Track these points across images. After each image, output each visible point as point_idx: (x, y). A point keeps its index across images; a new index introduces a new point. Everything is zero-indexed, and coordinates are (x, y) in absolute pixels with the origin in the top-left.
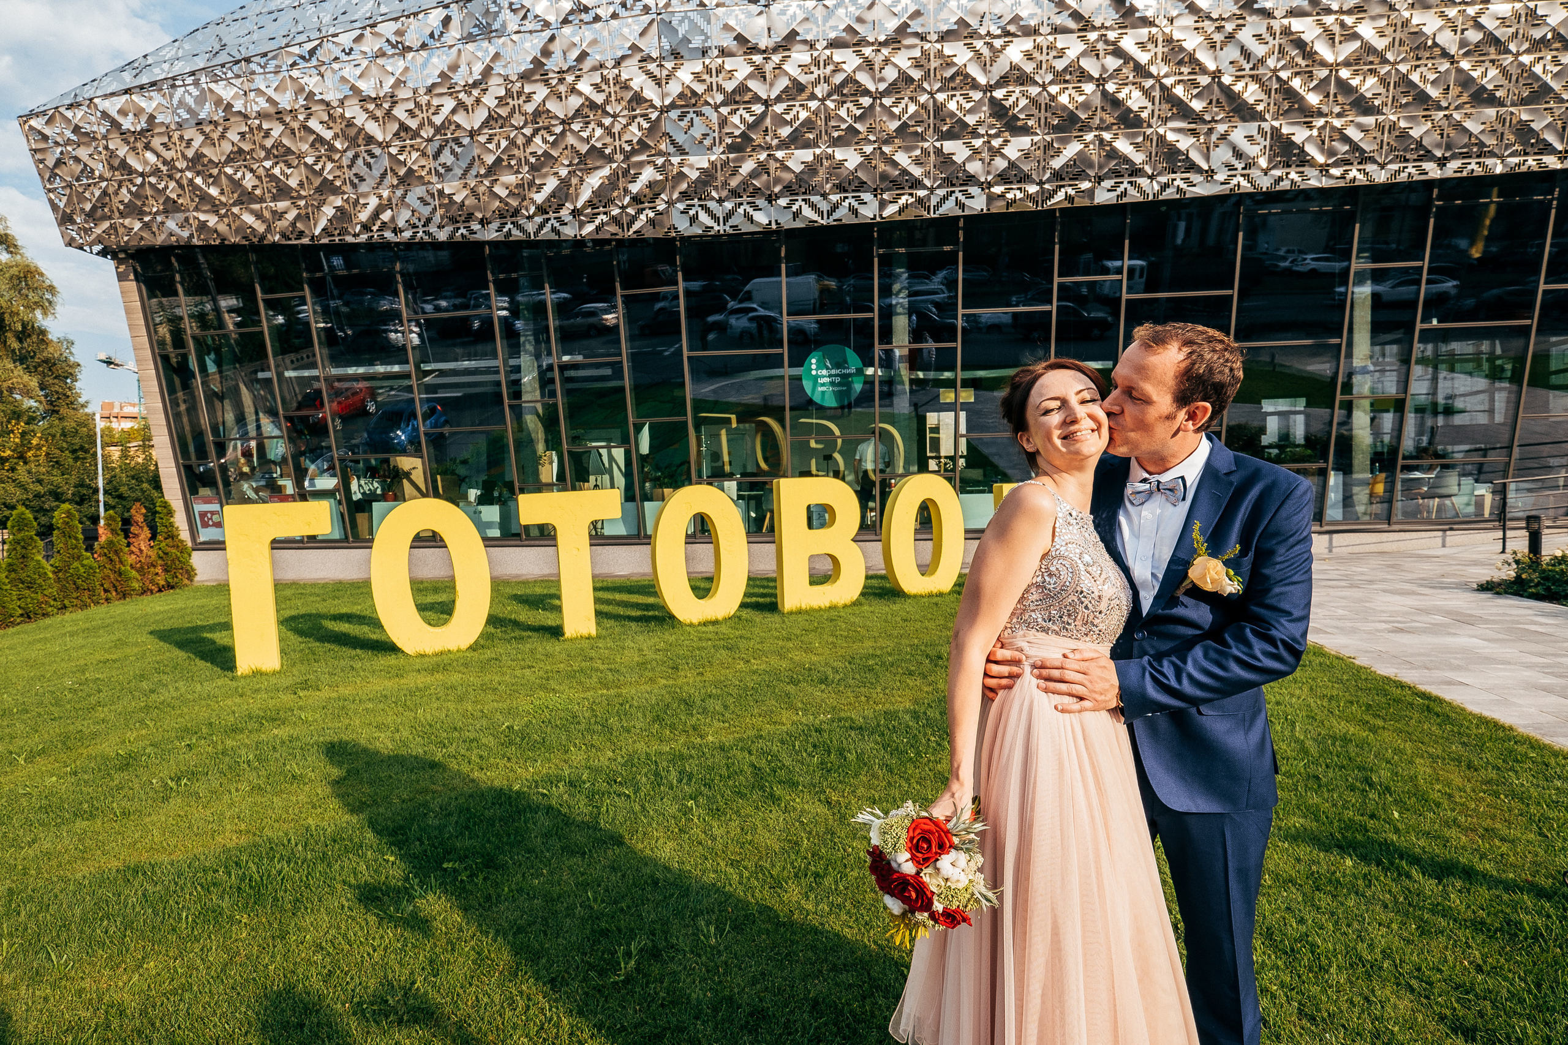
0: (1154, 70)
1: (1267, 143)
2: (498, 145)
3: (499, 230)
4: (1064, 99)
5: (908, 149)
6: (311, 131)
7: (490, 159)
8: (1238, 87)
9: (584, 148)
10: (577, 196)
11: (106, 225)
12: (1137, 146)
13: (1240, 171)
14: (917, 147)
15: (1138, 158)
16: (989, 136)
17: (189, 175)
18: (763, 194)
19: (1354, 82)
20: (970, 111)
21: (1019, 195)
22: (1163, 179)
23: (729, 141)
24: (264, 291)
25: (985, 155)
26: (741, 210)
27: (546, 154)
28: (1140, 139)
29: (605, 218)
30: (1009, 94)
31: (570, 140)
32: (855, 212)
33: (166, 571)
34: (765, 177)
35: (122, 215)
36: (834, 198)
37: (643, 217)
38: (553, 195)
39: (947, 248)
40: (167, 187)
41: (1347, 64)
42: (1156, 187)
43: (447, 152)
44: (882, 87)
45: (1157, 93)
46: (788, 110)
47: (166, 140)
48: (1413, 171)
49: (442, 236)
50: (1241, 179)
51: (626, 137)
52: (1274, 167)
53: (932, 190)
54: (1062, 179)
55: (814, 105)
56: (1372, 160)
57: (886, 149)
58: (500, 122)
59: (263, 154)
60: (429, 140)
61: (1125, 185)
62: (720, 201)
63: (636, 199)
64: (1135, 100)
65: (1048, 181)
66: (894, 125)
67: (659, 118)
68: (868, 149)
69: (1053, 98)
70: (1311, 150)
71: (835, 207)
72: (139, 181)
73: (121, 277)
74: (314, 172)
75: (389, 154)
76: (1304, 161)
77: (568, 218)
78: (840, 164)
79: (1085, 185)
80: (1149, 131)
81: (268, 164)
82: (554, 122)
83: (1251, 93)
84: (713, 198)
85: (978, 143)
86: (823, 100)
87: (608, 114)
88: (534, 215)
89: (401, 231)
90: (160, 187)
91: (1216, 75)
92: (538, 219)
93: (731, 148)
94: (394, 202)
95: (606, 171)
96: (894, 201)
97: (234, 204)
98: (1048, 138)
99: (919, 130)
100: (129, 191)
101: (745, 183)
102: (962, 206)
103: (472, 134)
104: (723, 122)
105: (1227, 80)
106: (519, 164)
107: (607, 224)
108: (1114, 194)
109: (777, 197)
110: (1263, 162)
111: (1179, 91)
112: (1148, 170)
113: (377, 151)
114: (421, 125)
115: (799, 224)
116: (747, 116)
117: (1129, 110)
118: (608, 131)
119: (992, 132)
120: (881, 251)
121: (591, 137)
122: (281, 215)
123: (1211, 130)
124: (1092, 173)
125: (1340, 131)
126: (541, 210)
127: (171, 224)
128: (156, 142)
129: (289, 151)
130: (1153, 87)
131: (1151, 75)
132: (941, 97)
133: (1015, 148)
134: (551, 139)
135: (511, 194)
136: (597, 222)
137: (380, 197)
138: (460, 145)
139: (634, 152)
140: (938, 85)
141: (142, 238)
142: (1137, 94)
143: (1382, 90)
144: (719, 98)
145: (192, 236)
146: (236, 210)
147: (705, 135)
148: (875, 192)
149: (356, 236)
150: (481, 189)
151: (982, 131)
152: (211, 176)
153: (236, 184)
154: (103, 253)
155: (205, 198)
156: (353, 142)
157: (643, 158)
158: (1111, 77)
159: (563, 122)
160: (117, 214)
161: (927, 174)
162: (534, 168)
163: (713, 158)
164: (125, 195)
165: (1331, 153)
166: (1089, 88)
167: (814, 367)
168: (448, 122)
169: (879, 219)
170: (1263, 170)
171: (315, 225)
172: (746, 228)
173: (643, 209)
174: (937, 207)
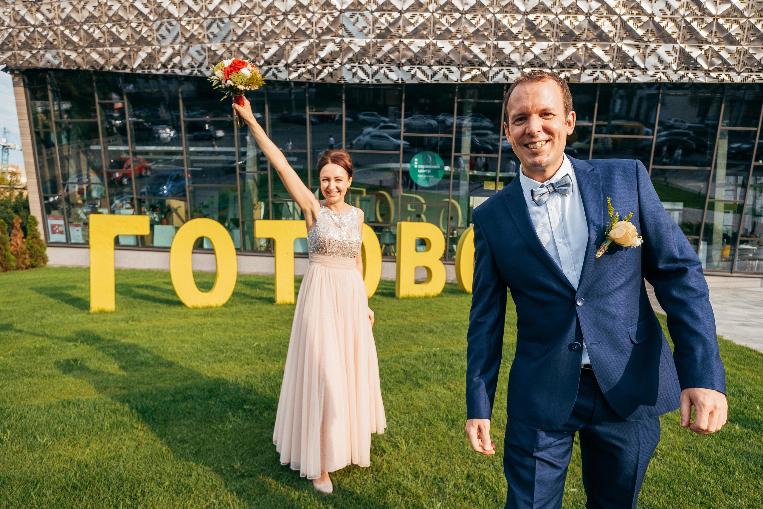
0: (617, 10)
1: (677, 56)
2: (245, 25)
4: (567, 23)
5: (479, 44)
6: (136, 8)
7: (240, 32)
8: (663, 24)
9: (295, 30)
10: (289, 56)
11: (10, 53)
12: (606, 52)
13: (661, 70)
14: (483, 43)
15: (606, 59)
16: (525, 40)
17: (62, 28)
18: (395, 63)
19: (726, 26)
20: (515, 25)
22: (619, 71)
23: (378, 31)
24: (100, 99)
25: (522, 50)
26: (382, 71)
27: (272, 31)
28: (608, 48)
29: (303, 70)
30: (537, 17)
31: (287, 24)
32: (446, 77)
33: (31, 257)
34: (397, 53)
35: (20, 49)
37: (326, 71)
38: (275, 55)
39: (497, 101)
40: (48, 34)
41: (722, 16)
42: (615, 76)
43: (215, 25)
44: (467, 8)
45: (618, 24)
46: (413, 16)
47: (49, 7)
48: (755, 77)
50: (662, 75)
51: (320, 25)
52: (680, 70)
53: (491, 68)
54: (564, 67)
55: (427, 15)
56: (733, 70)
57: (467, 43)
58: (247, 11)
59: (106, 19)
60: (205, 19)
61: (598, 73)
63: (323, 61)
64: (606, 26)
65: (556, 68)
66: (471, 30)
67: (339, 16)
68: (457, 42)
69: (561, 22)
70: (702, 62)
71: (435, 73)
72: (32, 29)
73: (15, 85)
74: (136, 31)
75: (181, 25)
76: (696, 67)
77: (282, 69)
78: (440, 50)
79: (576, 71)
80: (613, 44)
81: (109, 25)
82: (278, 13)
83: (670, 28)
84: (366, 63)
85: (518, 43)
86: (433, 13)
87: (310, 11)
88: (263, 65)
89: (184, 69)
90: (44, 34)
91: (652, 16)
92: (265, 68)
93: (378, 36)
94: (182, 52)
95: (306, 43)
96: (469, 72)
97: (87, 47)
98: (557, 44)
99: (486, 33)
100: (25, 35)
101: (386, 56)
102: (507, 78)
103: (230, 17)
104: (376, 21)
105: (657, 19)
106: (257, 36)
107: (305, 73)
108: (591, 78)
109: (403, 65)
110: (674, 67)
111: (631, 23)
112: (611, 65)
113: (174, 22)
114: (201, 9)
115: (415, 81)
116: (389, 18)
117: (603, 32)
118: (310, 21)
119: (526, 38)
120: (460, 100)
121: (299, 23)
122: (114, 55)
123: (647, 46)
124: (580, 65)
125: (717, 52)
126: (267, 63)
127: (49, 56)
128: (44, 8)
129: (121, 18)
130: (616, 20)
131: (616, 14)
132: (499, 16)
133: (539, 47)
134: (276, 23)
135: (251, 53)
136: (299, 72)
137: (174, 49)
138: (223, 22)
139: (323, 34)
140: (498, 9)
141: (30, 63)
142: (607, 23)
143: (740, 32)
144: (374, 7)
145: (60, 63)
146: (88, 50)
147: (365, 27)
148: (458, 66)
149: (157, 70)
150: (233, 49)
151: (520, 37)
152: (74, 29)
153: (89, 35)
154: (5, 70)
155: (70, 42)
156: (160, 16)
157: (328, 37)
158: (594, 12)
159: (284, 14)
160: (16, 48)
161: (488, 58)
162: (265, 39)
163: (368, 41)
164: (22, 37)
165: (711, 64)
166: (581, 18)
167: (416, 163)
168: (216, 9)
169: (459, 82)
170: (674, 71)
171: (134, 62)
172: (384, 81)
173: (326, 66)
174: (493, 77)
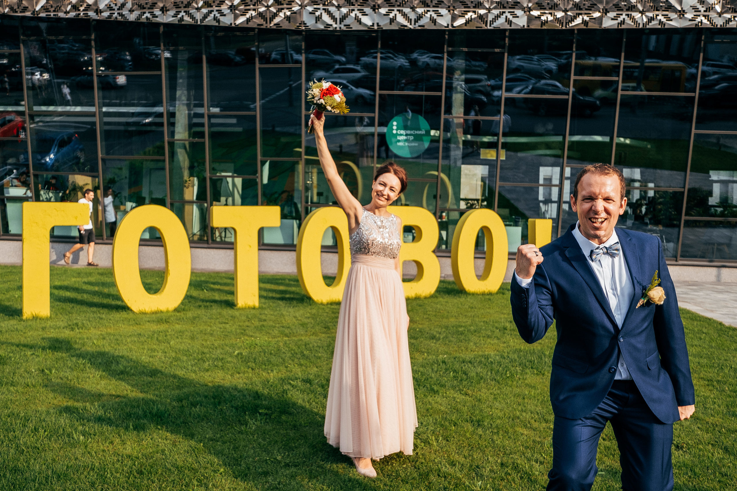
3: (175, 16)
13: (702, 12)
18: (369, 4)
21: (550, 18)
22: (650, 14)
26: (353, 15)
29: (254, 13)
32: (434, 21)
36: (420, 10)
37: (282, 14)
39: (497, 50)
42: (645, 20)
49: (132, 17)
50: (703, 18)
52: (726, 12)
53: (489, 10)
54: (581, 9)
61: (624, 16)
62: (339, 7)
71: (420, 17)
77: (227, 11)
79: (597, 15)
84: (333, 5)
88: (202, 7)
89: (101, 12)
92: (205, 11)
96: (462, 16)
102: (510, 22)
107: (255, 17)
108: (616, 22)
109: (379, 7)
110: (718, 8)
112: (640, 7)
115: (394, 27)
120: (450, 49)
124: (601, 7)
126: (207, 4)
136: (248, 16)
148: (449, 8)
149: (67, 13)
167: (395, 128)
169: (450, 27)
170: (718, 13)
171: (37, 3)
172: (355, 27)
173: (283, 9)
174: (492, 22)
